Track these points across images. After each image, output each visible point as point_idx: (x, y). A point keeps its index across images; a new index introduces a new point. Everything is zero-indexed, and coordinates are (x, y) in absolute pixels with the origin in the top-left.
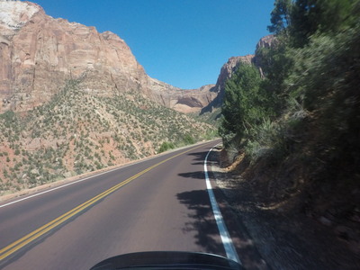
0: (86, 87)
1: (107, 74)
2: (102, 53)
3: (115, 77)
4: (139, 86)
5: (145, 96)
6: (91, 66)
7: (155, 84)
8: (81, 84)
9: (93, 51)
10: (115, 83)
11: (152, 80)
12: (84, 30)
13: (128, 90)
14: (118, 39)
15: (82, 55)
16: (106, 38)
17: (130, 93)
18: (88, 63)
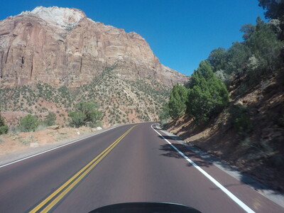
0: (117, 72)
1: (132, 63)
2: (129, 48)
3: (138, 66)
4: (155, 73)
5: (159, 81)
6: (121, 58)
7: (167, 71)
8: (114, 71)
9: (123, 47)
10: (138, 70)
11: (165, 68)
12: (116, 31)
13: (147, 76)
14: (140, 38)
15: (115, 49)
16: (132, 37)
17: (148, 78)
18: (119, 55)
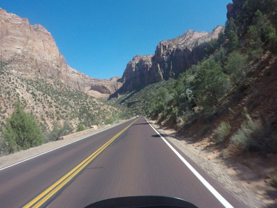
0: (12, 68)
1: (33, 59)
2: (30, 41)
3: (39, 63)
4: (59, 72)
5: (63, 81)
6: (19, 52)
7: (73, 72)
8: (8, 66)
9: (23, 39)
10: (39, 68)
11: (71, 69)
12: (18, 20)
13: (49, 75)
14: (46, 31)
15: (13, 41)
16: (36, 30)
17: (51, 78)
18: (18, 49)
